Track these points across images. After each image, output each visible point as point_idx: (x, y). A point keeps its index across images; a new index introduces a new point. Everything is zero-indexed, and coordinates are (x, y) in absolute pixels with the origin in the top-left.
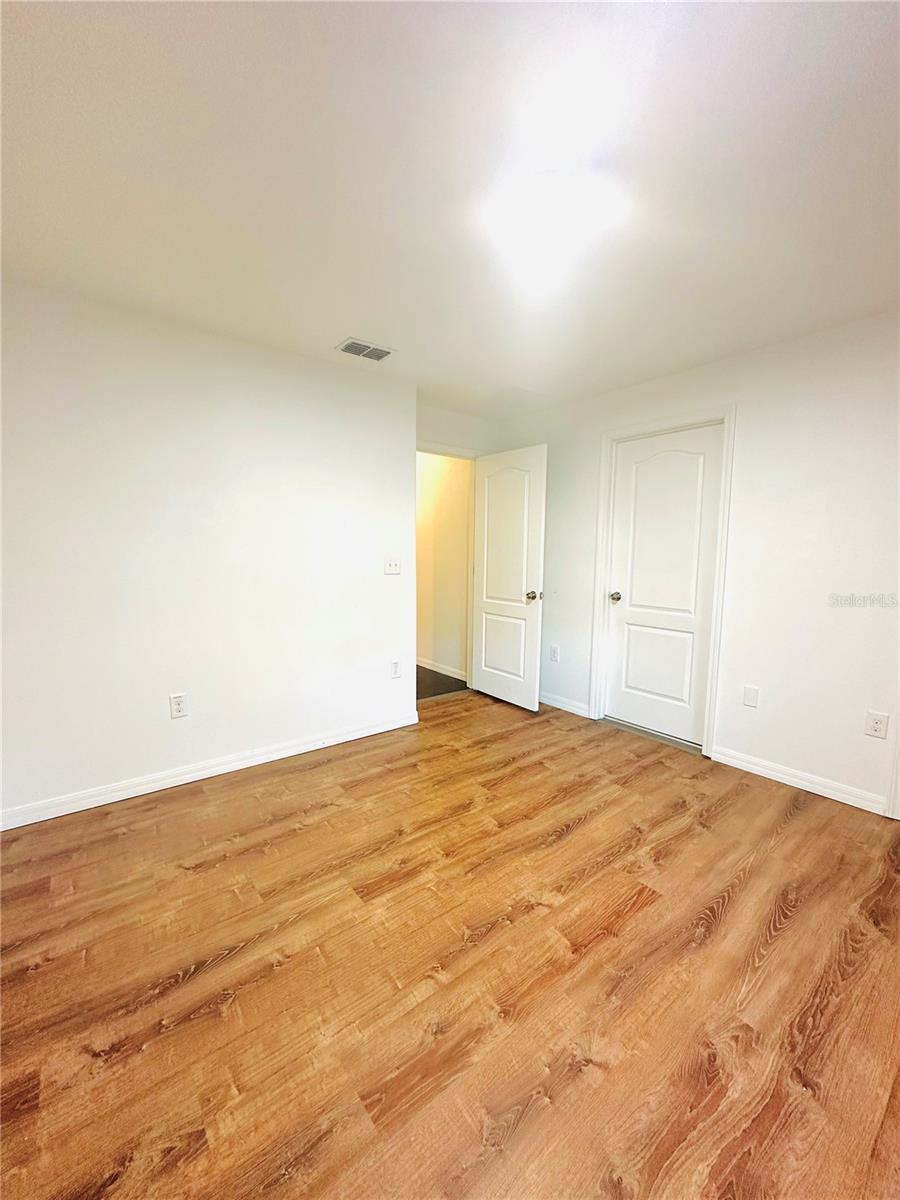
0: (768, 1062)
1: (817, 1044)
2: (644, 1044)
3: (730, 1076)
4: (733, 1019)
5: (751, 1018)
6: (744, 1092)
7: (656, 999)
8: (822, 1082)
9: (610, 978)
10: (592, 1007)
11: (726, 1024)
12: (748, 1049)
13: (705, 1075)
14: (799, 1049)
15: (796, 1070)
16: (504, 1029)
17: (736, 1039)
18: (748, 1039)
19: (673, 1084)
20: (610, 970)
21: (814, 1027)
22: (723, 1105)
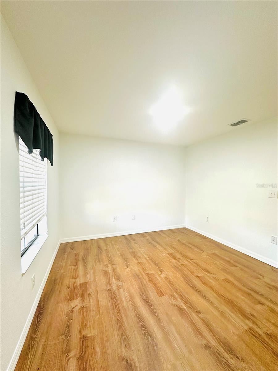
0: (114, 288)
1: (111, 297)
2: (126, 274)
3: (116, 281)
4: (123, 288)
5: (121, 290)
6: (113, 281)
7: (132, 279)
8: (107, 292)
9: (139, 275)
10: (135, 271)
11: (123, 287)
12: (117, 286)
13: (118, 278)
14: (113, 294)
15: (111, 290)
16: (136, 262)
17: (120, 286)
18: (119, 288)
19: (119, 274)
20: (141, 276)
21: (114, 300)
22: (114, 278)
